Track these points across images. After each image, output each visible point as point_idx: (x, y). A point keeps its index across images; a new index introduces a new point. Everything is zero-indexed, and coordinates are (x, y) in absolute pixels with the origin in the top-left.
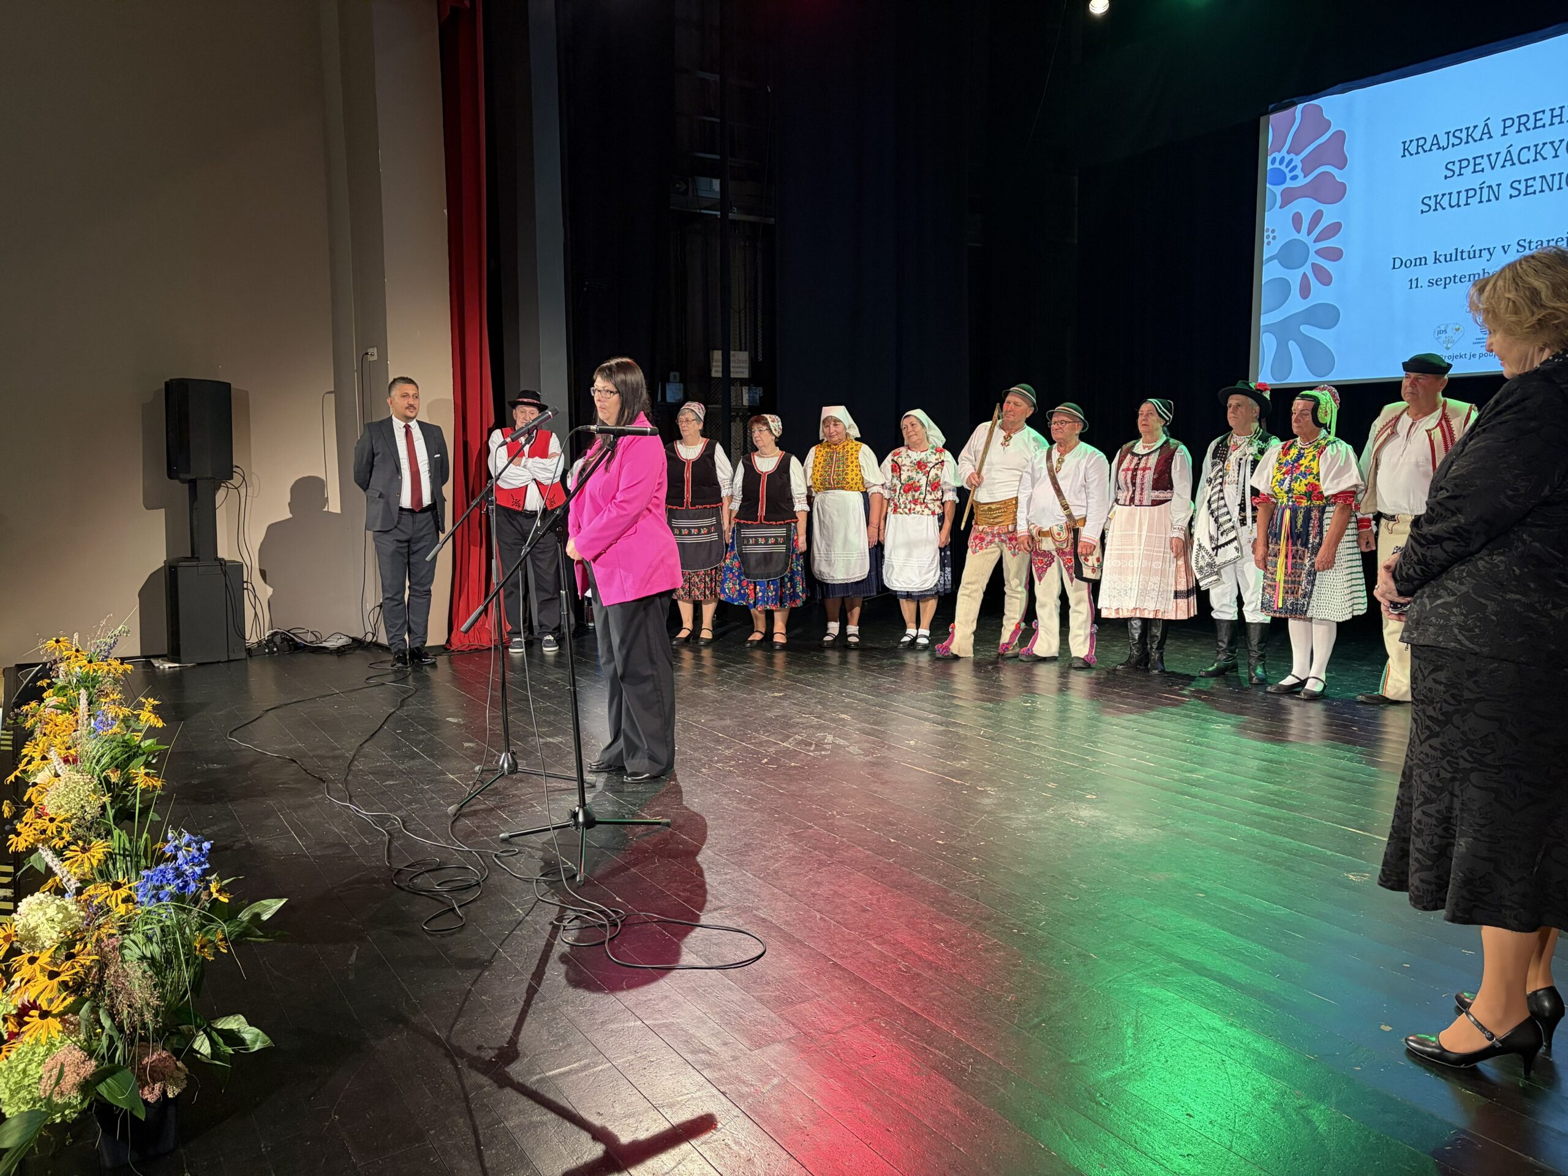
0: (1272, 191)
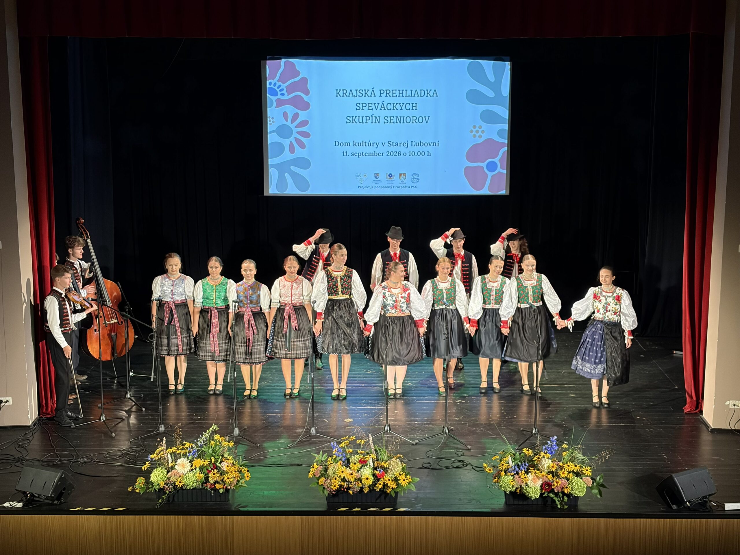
0: (270, 99)
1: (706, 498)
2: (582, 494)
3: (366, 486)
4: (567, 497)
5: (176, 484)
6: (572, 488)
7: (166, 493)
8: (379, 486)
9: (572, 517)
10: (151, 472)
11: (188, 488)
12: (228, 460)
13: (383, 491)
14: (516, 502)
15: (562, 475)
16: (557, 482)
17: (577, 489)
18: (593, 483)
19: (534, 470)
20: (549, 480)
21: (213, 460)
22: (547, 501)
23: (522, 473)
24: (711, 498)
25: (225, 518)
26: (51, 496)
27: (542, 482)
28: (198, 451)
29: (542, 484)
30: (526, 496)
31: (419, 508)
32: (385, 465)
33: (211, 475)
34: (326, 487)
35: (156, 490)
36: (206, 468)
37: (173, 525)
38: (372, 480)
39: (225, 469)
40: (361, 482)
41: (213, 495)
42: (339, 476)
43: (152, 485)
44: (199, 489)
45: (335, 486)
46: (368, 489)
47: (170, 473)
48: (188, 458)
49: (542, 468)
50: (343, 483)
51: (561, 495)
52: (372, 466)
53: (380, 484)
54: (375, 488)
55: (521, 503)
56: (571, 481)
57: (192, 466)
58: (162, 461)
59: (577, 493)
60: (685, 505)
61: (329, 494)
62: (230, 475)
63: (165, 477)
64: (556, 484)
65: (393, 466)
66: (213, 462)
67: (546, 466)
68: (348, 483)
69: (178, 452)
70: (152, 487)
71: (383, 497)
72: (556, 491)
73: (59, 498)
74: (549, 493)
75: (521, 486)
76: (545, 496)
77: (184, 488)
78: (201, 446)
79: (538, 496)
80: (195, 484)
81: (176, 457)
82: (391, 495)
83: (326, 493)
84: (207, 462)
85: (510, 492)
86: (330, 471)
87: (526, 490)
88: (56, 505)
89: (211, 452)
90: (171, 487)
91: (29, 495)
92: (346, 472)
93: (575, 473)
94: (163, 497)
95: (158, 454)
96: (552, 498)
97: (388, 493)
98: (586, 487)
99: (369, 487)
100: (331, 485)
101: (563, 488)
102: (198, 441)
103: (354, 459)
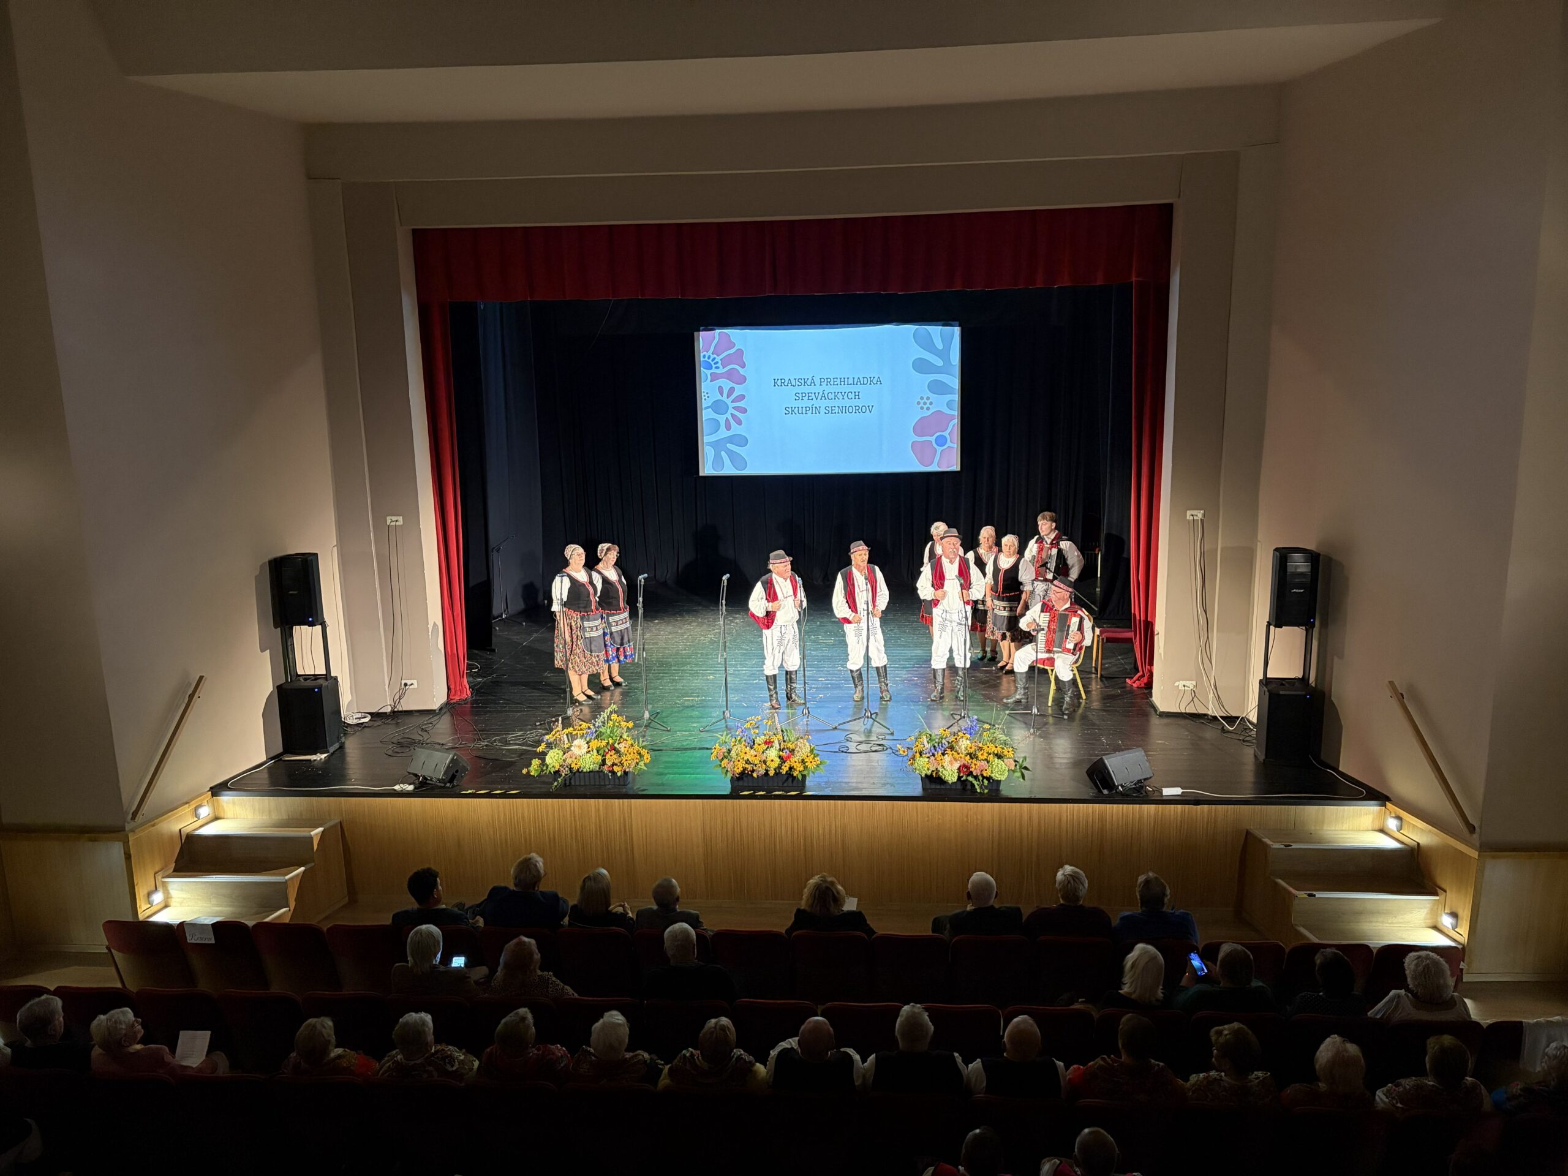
1: (1142, 782)
2: (1002, 778)
3: (772, 769)
4: (987, 780)
5: (572, 767)
6: (992, 771)
7: (562, 775)
8: (785, 769)
9: (992, 802)
10: (546, 754)
11: (585, 770)
12: (627, 741)
13: (789, 774)
14: (933, 786)
15: (981, 757)
16: (975, 765)
17: (997, 772)
18: (1016, 765)
19: (951, 751)
20: (968, 763)
21: (611, 741)
22: (966, 785)
23: (938, 755)
24: (1147, 783)
25: (623, 803)
26: (442, 779)
27: (959, 765)
28: (596, 731)
29: (960, 767)
30: (942, 779)
31: (827, 792)
32: (792, 746)
33: (608, 756)
34: (729, 770)
35: (551, 773)
36: (603, 750)
37: (568, 810)
38: (778, 763)
39: (622, 750)
40: (766, 764)
41: (610, 777)
42: (742, 757)
43: (547, 767)
44: (594, 772)
45: (738, 768)
46: (774, 771)
47: (566, 754)
48: (585, 739)
49: (960, 748)
50: (747, 766)
51: (981, 778)
52: (778, 747)
53: (786, 766)
54: (781, 771)
55: (938, 787)
56: (992, 764)
57: (589, 747)
58: (558, 742)
59: (997, 775)
60: (1118, 790)
61: (732, 777)
62: (629, 757)
63: (561, 759)
64: (974, 767)
65: (800, 747)
66: (610, 743)
67: (963, 747)
68: (752, 765)
69: (574, 733)
70: (546, 770)
71: (790, 779)
72: (975, 774)
73: (451, 781)
74: (968, 775)
75: (937, 769)
76: (964, 780)
77: (580, 770)
78: (599, 727)
79: (955, 780)
80: (591, 767)
81: (572, 738)
82: (798, 778)
83: (729, 775)
84: (604, 743)
85: (926, 775)
86: (733, 753)
87: (942, 773)
88: (449, 788)
89: (609, 733)
90: (567, 769)
91: (421, 778)
92: (750, 754)
93: (997, 755)
94: (559, 779)
95: (553, 736)
96: (971, 782)
97: (795, 777)
98: (1007, 770)
99: (775, 770)
100: (734, 767)
101: (982, 771)
102: (596, 722)
103: (758, 740)
